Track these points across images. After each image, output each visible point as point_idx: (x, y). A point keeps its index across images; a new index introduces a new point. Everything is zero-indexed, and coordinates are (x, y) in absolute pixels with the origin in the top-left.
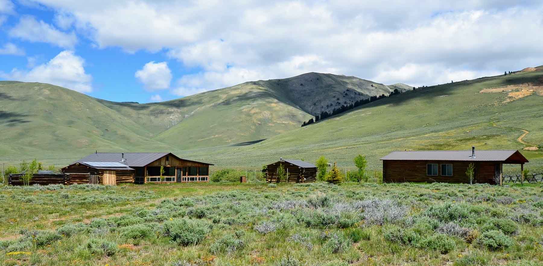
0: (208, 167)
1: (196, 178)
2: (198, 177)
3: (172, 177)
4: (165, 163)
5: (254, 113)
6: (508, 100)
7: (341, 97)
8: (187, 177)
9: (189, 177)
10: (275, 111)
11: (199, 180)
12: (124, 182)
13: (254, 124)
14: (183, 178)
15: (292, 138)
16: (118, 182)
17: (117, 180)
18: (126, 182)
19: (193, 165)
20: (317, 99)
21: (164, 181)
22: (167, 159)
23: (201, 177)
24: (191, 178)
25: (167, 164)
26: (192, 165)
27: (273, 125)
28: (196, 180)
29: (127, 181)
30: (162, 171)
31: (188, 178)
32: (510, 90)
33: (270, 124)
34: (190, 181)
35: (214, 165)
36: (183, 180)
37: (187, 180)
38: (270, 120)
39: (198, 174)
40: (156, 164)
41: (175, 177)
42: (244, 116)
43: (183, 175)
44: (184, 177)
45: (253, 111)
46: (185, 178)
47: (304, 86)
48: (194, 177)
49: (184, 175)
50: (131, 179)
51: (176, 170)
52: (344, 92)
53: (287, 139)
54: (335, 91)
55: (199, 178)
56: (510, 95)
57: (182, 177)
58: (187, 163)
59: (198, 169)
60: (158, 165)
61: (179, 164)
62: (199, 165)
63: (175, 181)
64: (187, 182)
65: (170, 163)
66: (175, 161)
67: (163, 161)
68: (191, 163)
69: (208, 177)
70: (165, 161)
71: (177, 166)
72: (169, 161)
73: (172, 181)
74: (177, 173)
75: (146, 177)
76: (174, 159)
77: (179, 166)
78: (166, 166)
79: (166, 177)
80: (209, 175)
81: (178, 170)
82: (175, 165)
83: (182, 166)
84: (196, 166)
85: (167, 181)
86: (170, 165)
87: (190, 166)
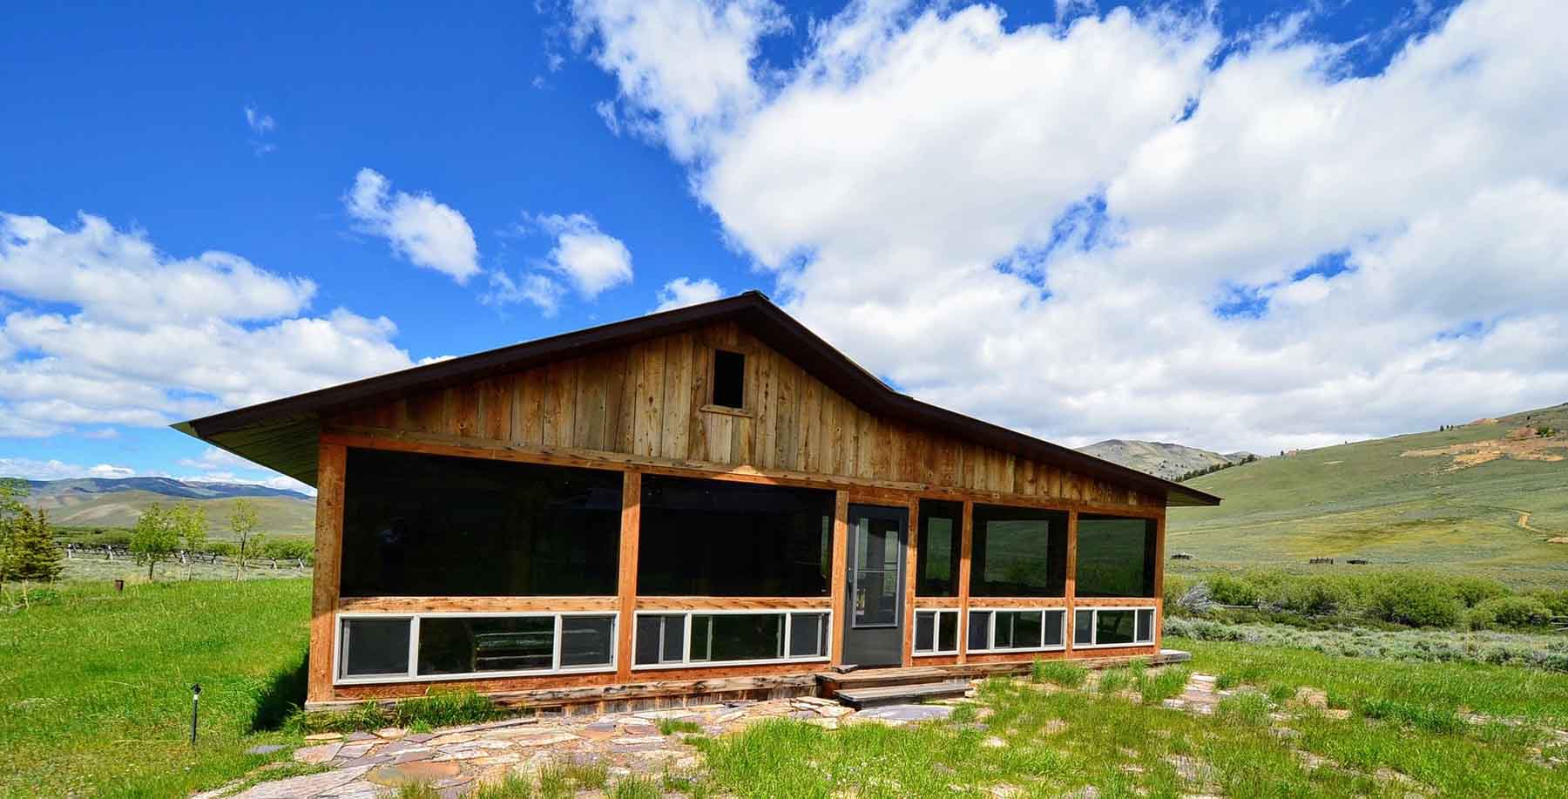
0: (1165, 509)
1: (1055, 618)
2: (1069, 606)
3: (789, 608)
4: (697, 436)
6: (1456, 467)
8: (963, 606)
9: (981, 604)
11: (1083, 635)
14: (925, 620)
19: (1029, 490)
21: (674, 652)
22: (728, 389)
23: (1095, 603)
24: (1001, 618)
25: (721, 445)
26: (1018, 488)
28: (1054, 637)
31: (979, 620)
32: (1456, 453)
34: (992, 649)
36: (925, 643)
37: (961, 646)
39: (1070, 585)
40: (541, 436)
41: (832, 607)
43: (922, 590)
44: (936, 606)
46: (949, 621)
48: (1038, 606)
49: (938, 582)
51: (845, 528)
55: (1083, 619)
56: (1458, 459)
57: (913, 606)
58: (972, 470)
59: (1073, 525)
60: (566, 444)
61: (885, 462)
62: (1080, 493)
63: (824, 654)
64: (960, 663)
65: (772, 434)
66: (830, 416)
67: (657, 404)
68: (1010, 470)
69: (1155, 613)
70: (693, 407)
71: (852, 488)
72: (754, 418)
73: (792, 653)
74: (850, 563)
75: (343, 606)
76: (814, 404)
77: (878, 484)
78: (706, 467)
79: (708, 604)
80: (1161, 596)
81: (861, 531)
82: (837, 471)
83: (912, 486)
84: (1063, 501)
85: (713, 659)
86: (770, 461)
87: (1004, 496)
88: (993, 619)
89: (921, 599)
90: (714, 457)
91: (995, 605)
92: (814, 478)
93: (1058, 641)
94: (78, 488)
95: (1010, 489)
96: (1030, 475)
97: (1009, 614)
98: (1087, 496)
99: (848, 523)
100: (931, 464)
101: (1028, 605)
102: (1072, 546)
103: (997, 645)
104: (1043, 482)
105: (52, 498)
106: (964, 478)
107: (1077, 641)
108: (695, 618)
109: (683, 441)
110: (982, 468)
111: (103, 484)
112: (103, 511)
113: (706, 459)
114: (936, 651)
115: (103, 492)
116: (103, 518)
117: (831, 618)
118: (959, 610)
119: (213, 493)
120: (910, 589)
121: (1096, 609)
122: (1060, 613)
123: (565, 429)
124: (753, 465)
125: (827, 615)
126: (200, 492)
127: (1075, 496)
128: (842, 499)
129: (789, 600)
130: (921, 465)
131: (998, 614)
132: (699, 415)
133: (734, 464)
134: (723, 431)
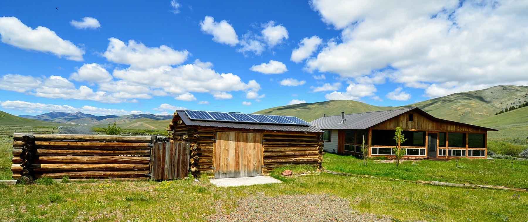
0: (487, 132)
1: (464, 151)
2: (467, 149)
3: (420, 148)
4: (407, 125)
5: (460, 109)
7: (521, 98)
8: (447, 149)
9: (450, 149)
10: (474, 108)
11: (470, 154)
12: (289, 163)
13: (460, 115)
14: (440, 151)
15: (489, 122)
16: (270, 161)
17: (266, 158)
18: (296, 163)
19: (458, 130)
20: (503, 100)
21: (405, 154)
22: (411, 119)
23: (472, 149)
25: (410, 126)
27: (472, 115)
29: (301, 159)
30: (399, 137)
31: (450, 151)
33: (470, 115)
35: (497, 131)
36: (440, 154)
37: (447, 155)
38: (469, 113)
39: (467, 146)
40: (390, 127)
41: (426, 148)
42: (453, 111)
43: (440, 146)
44: (442, 149)
45: (459, 108)
46: (444, 151)
47: (493, 93)
48: (461, 149)
49: (442, 145)
50: (315, 154)
51: (427, 137)
52: (524, 95)
53: (485, 122)
54: (516, 95)
55: (470, 152)
57: (438, 149)
58: (448, 127)
59: (467, 136)
60: (392, 127)
61: (433, 127)
62: (468, 130)
63: (425, 155)
64: (446, 157)
65: (417, 124)
66: (425, 121)
67: (402, 122)
68: (455, 127)
69: (485, 151)
70: (406, 122)
71: (428, 131)
72: (414, 122)
73: (420, 155)
74: (428, 142)
75: (372, 147)
76: (423, 119)
77: (432, 130)
78: (408, 129)
79: (409, 147)
80: (487, 148)
81: (430, 137)
82: (426, 129)
83: (438, 130)
84: (465, 131)
85: (410, 154)
86: (417, 128)
87: (453, 131)
88: (452, 151)
89: (439, 147)
90: (409, 127)
91: (452, 149)
92: (423, 130)
93: (465, 155)
94: (128, 117)
95: (455, 130)
96: (458, 127)
97: (455, 150)
98: (470, 130)
99: (428, 136)
100: (441, 127)
101: (458, 149)
102: (467, 139)
103: (453, 155)
104: (461, 128)
105: (122, 120)
106: (446, 128)
107: (468, 155)
108: (407, 149)
109: (405, 126)
110: (450, 127)
111: (135, 116)
112: (137, 124)
113: (408, 128)
114: (442, 156)
115: (135, 118)
116: (137, 126)
117: (426, 150)
118: (446, 149)
119: (162, 118)
120: (438, 146)
121: (472, 150)
122: (465, 151)
123: (392, 126)
124: (414, 128)
125: (425, 149)
126: (159, 118)
127: (467, 130)
128: (427, 133)
129: (420, 147)
130: (439, 127)
131: (453, 150)
132: (407, 122)
133: (412, 129)
134: (410, 124)
